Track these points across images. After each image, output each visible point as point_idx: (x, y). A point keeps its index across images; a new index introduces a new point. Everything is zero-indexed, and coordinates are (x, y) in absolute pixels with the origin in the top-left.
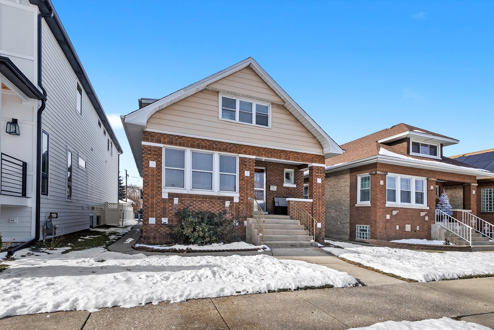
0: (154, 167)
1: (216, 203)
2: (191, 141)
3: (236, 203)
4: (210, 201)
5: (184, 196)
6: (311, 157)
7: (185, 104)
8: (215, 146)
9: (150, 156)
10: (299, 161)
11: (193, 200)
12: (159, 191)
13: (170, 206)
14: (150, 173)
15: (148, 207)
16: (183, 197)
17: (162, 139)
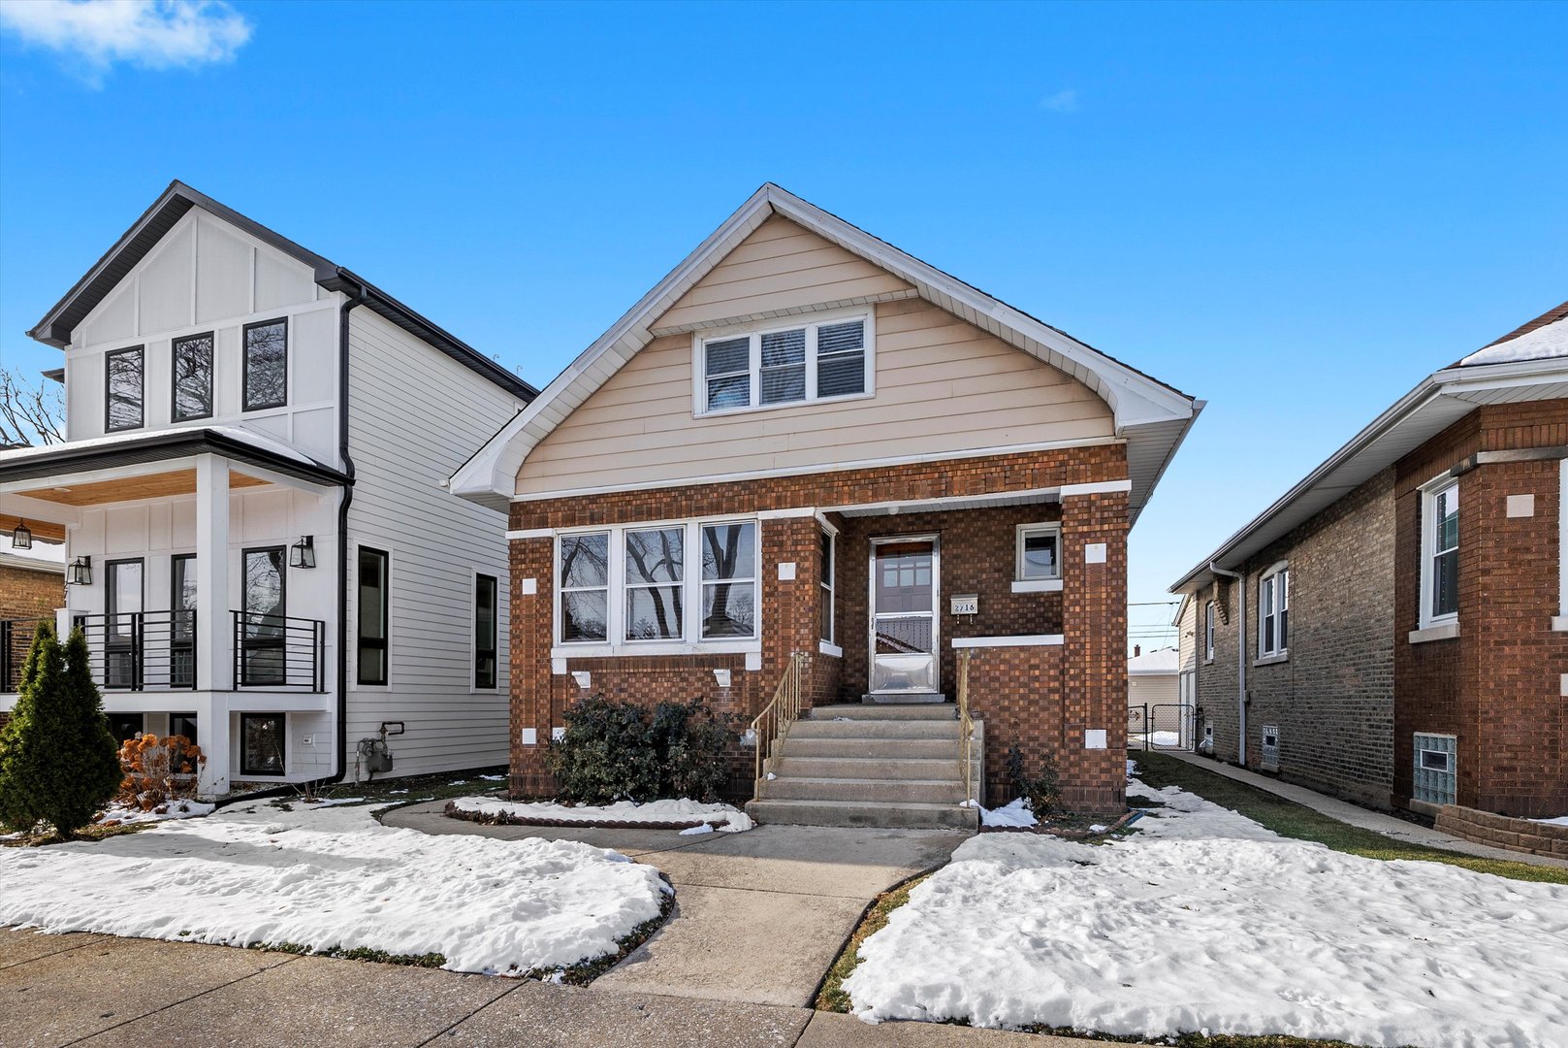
0: (531, 593)
1: (692, 679)
2: (620, 504)
3: (751, 672)
4: (674, 672)
5: (604, 665)
6: (1052, 464)
7: (606, 399)
8: (684, 503)
9: (523, 566)
10: (995, 489)
11: (629, 673)
12: (544, 655)
13: (572, 695)
14: (524, 612)
15: (521, 702)
16: (602, 669)
17: (549, 515)
